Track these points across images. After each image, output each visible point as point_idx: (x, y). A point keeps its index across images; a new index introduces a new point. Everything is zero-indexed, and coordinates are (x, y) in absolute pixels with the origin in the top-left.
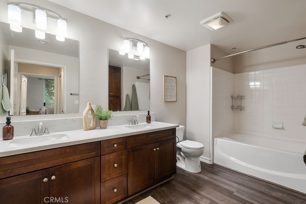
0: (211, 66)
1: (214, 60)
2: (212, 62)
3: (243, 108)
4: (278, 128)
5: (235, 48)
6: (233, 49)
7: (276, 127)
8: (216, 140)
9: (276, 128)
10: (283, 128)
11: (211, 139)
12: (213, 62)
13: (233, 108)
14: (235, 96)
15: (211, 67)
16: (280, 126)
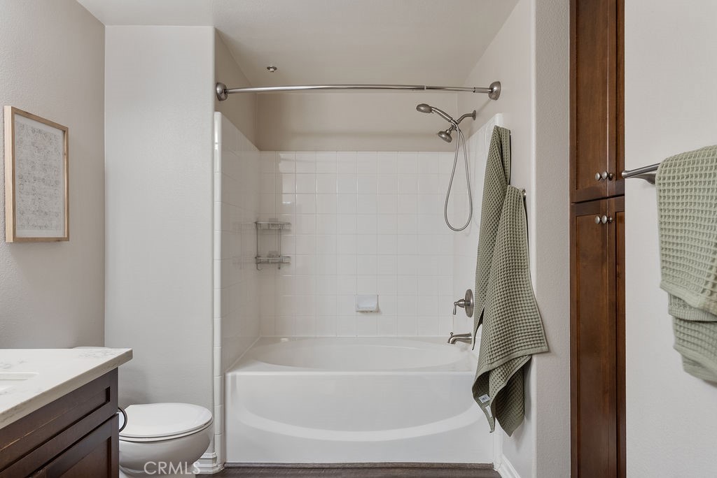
0: (216, 110)
1: (225, 91)
2: (219, 98)
3: (287, 260)
4: (367, 312)
5: (275, 69)
6: (269, 68)
7: (364, 309)
8: (234, 378)
9: (362, 312)
10: (378, 311)
11: (217, 379)
12: (222, 96)
13: (258, 261)
14: (264, 223)
15: (218, 115)
16: (371, 305)
